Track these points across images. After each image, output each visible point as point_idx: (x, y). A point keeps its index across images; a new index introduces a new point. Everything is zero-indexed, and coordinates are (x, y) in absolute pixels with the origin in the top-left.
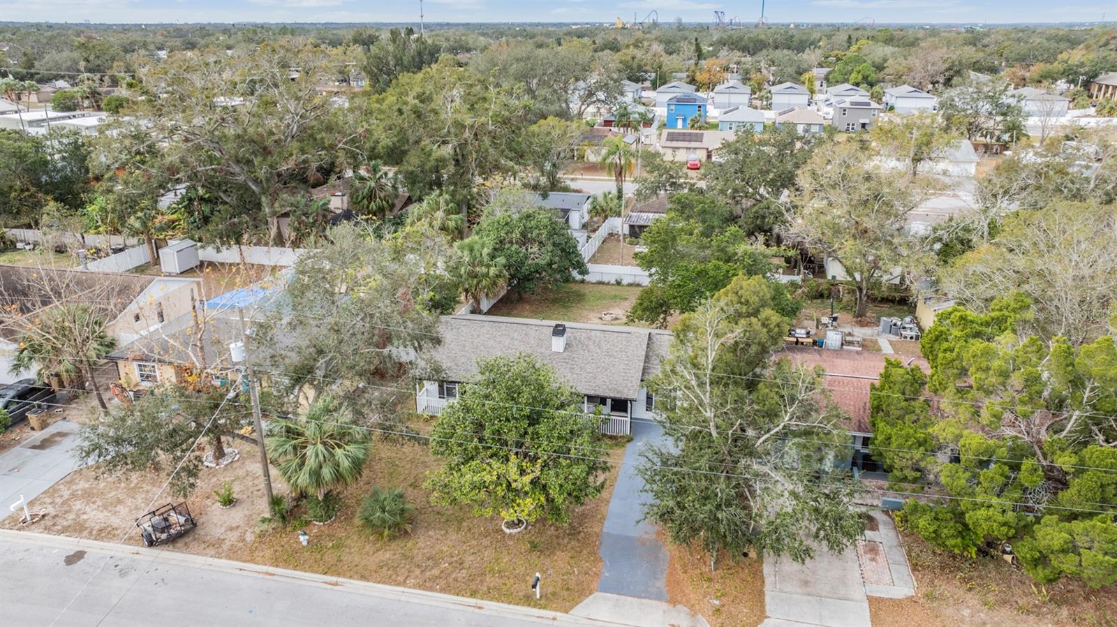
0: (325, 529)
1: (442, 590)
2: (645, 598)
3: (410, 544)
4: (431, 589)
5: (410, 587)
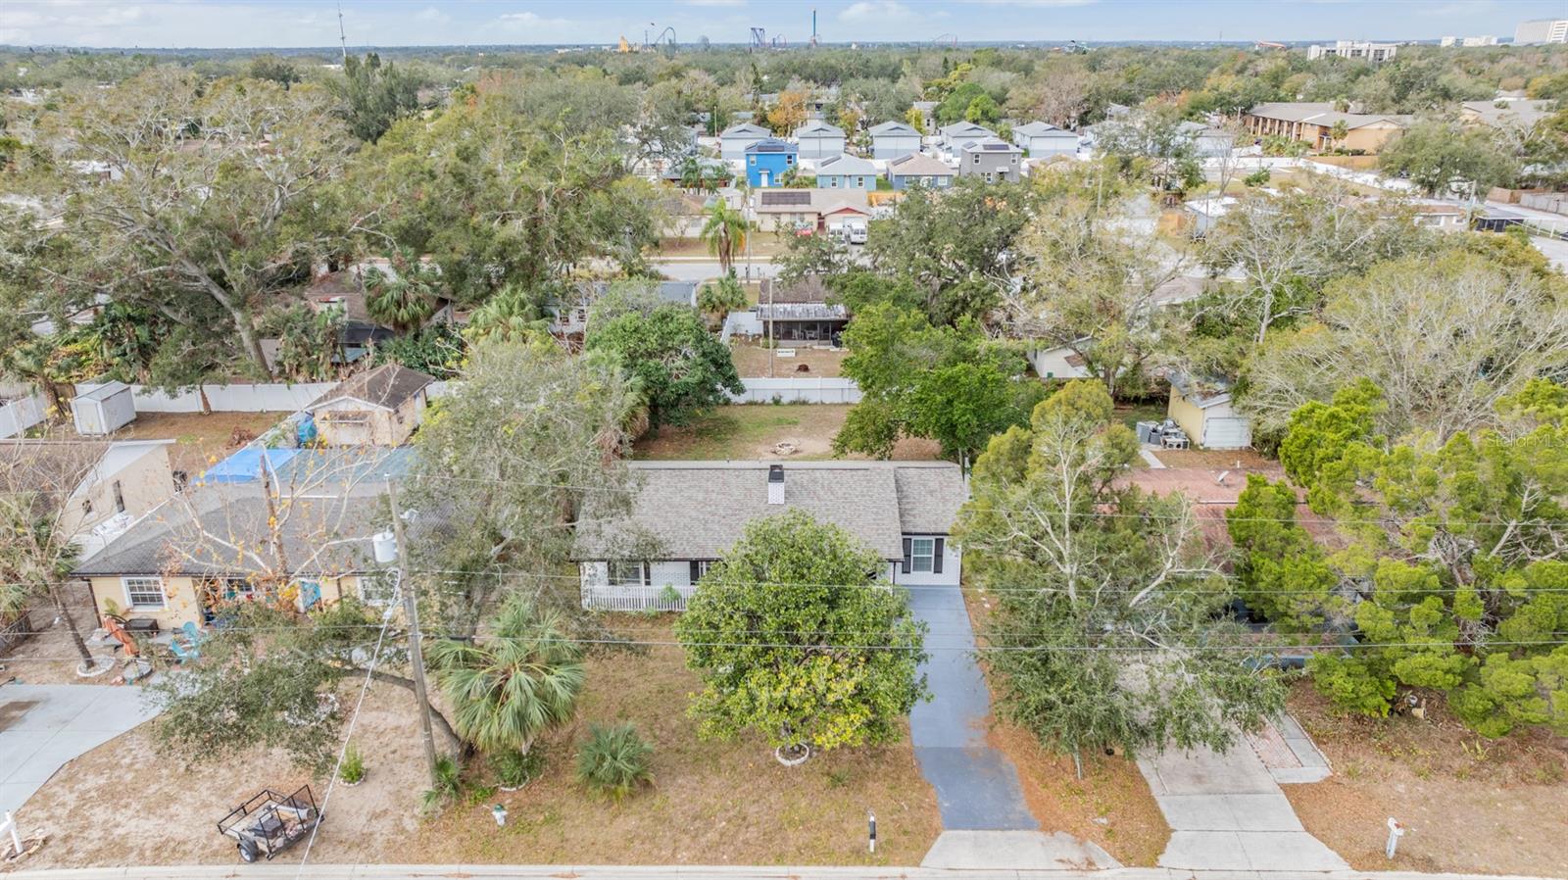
0: (521, 795)
1: (733, 861)
2: (1010, 829)
3: (657, 801)
4: (716, 861)
5: (685, 864)
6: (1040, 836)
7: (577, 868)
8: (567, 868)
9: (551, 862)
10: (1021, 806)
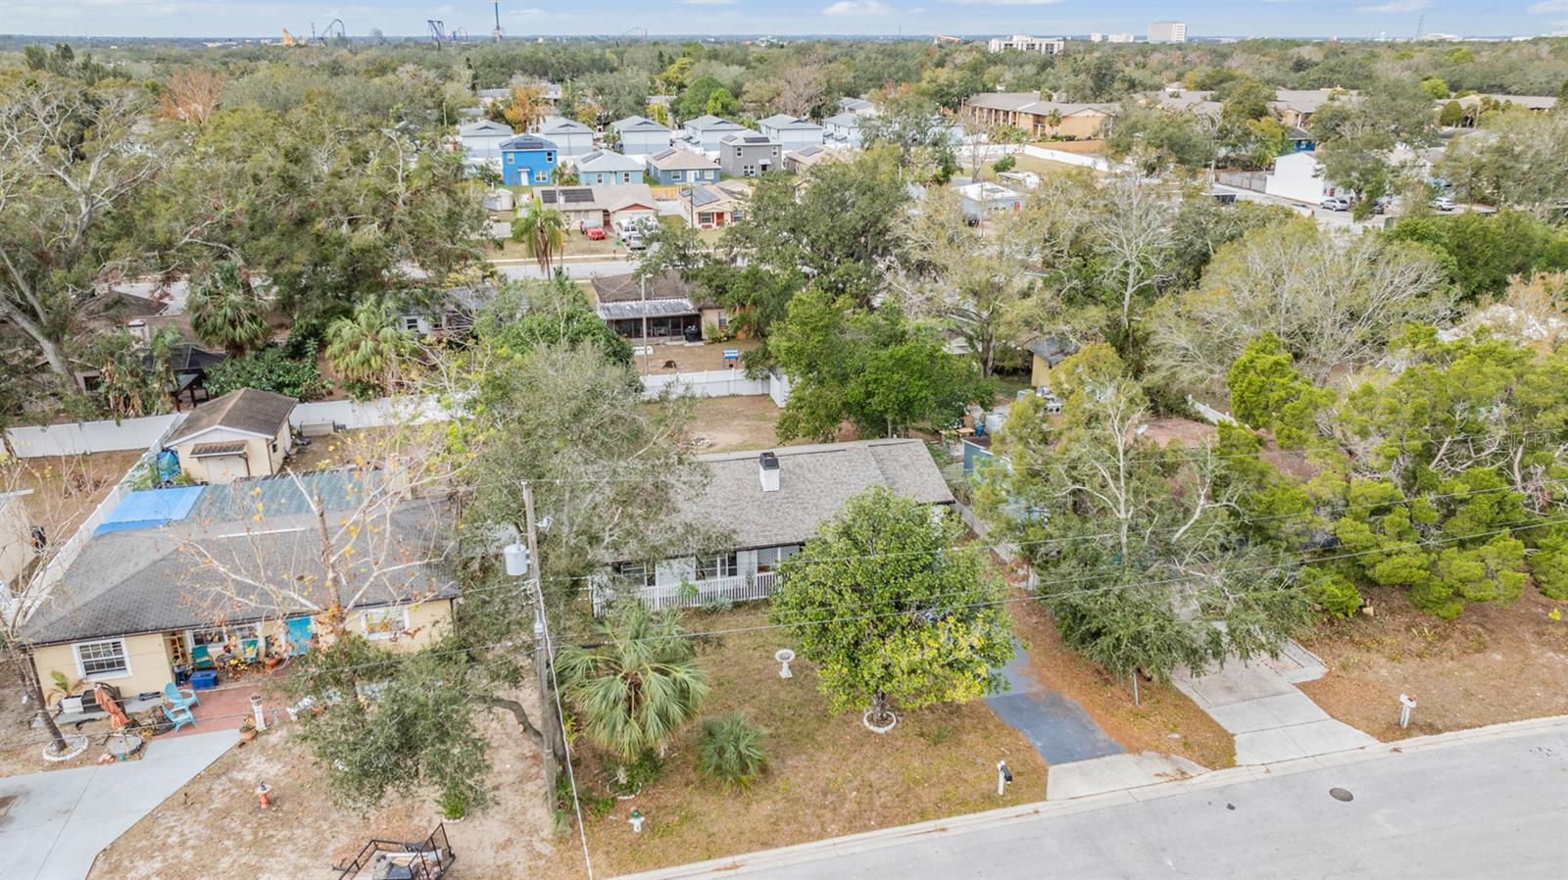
0: (643, 801)
1: (881, 825)
2: (1103, 756)
3: (780, 784)
4: (866, 828)
5: (837, 835)
6: (1129, 758)
7: (738, 858)
8: (728, 860)
9: (709, 858)
10: (1102, 735)
